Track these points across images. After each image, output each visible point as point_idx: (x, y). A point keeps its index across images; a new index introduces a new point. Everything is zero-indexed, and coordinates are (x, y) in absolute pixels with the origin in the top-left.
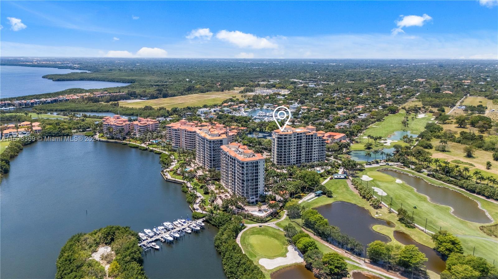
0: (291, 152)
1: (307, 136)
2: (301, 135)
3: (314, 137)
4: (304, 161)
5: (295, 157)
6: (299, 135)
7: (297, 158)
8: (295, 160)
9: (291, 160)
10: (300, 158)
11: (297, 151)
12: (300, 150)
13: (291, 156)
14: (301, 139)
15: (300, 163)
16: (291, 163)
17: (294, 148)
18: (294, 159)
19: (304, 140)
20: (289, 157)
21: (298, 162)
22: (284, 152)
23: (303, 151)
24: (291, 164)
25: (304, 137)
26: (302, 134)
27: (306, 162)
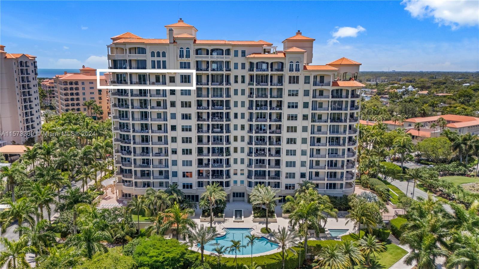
8: (193, 169)
13: (174, 152)
16: (172, 179)
18: (187, 163)
19: (240, 86)
23: (239, 133)
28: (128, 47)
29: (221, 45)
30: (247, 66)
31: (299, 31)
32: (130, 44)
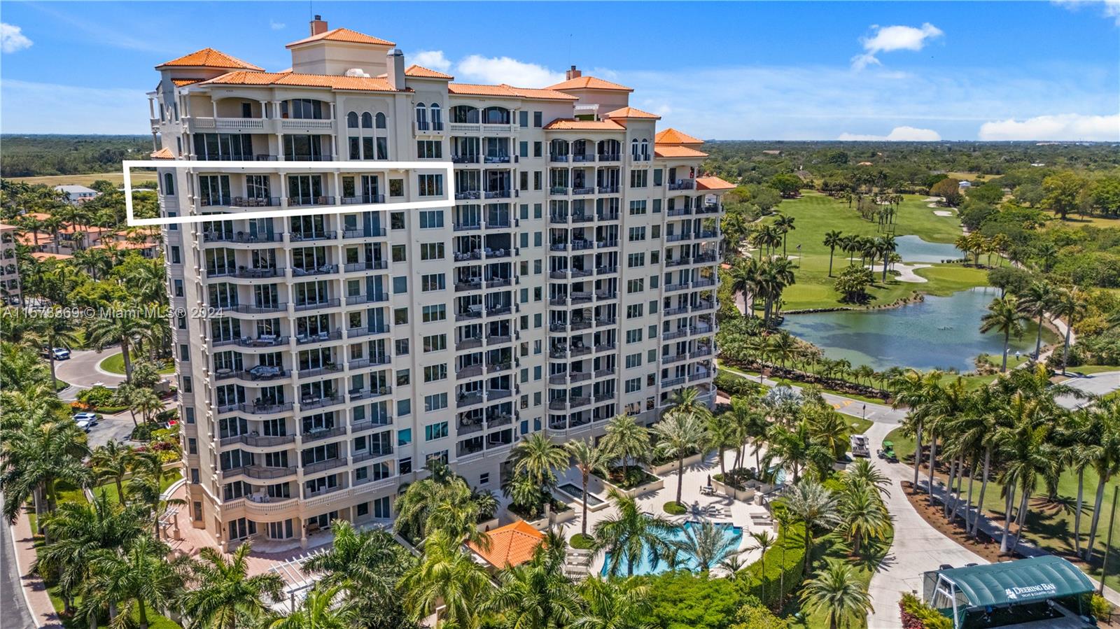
0: (396, 333)
1: (559, 150)
2: (495, 130)
3: (626, 165)
4: (540, 412)
5: (450, 385)
6: (481, 131)
7: (468, 393)
8: (450, 414)
9: (398, 424)
10: (501, 385)
11: (465, 307)
12: (501, 303)
13: (404, 379)
14: (498, 183)
15: (506, 437)
16: (399, 452)
17: (432, 282)
18: (436, 402)
19: (531, 197)
20: (378, 383)
21: (486, 431)
22: (309, 328)
23: (531, 308)
24: (405, 467)
25: (531, 164)
26: (504, 116)
27: (557, 423)
28: (280, 96)
29: (505, 99)
30: (546, 149)
31: (574, 68)
32: (286, 89)
